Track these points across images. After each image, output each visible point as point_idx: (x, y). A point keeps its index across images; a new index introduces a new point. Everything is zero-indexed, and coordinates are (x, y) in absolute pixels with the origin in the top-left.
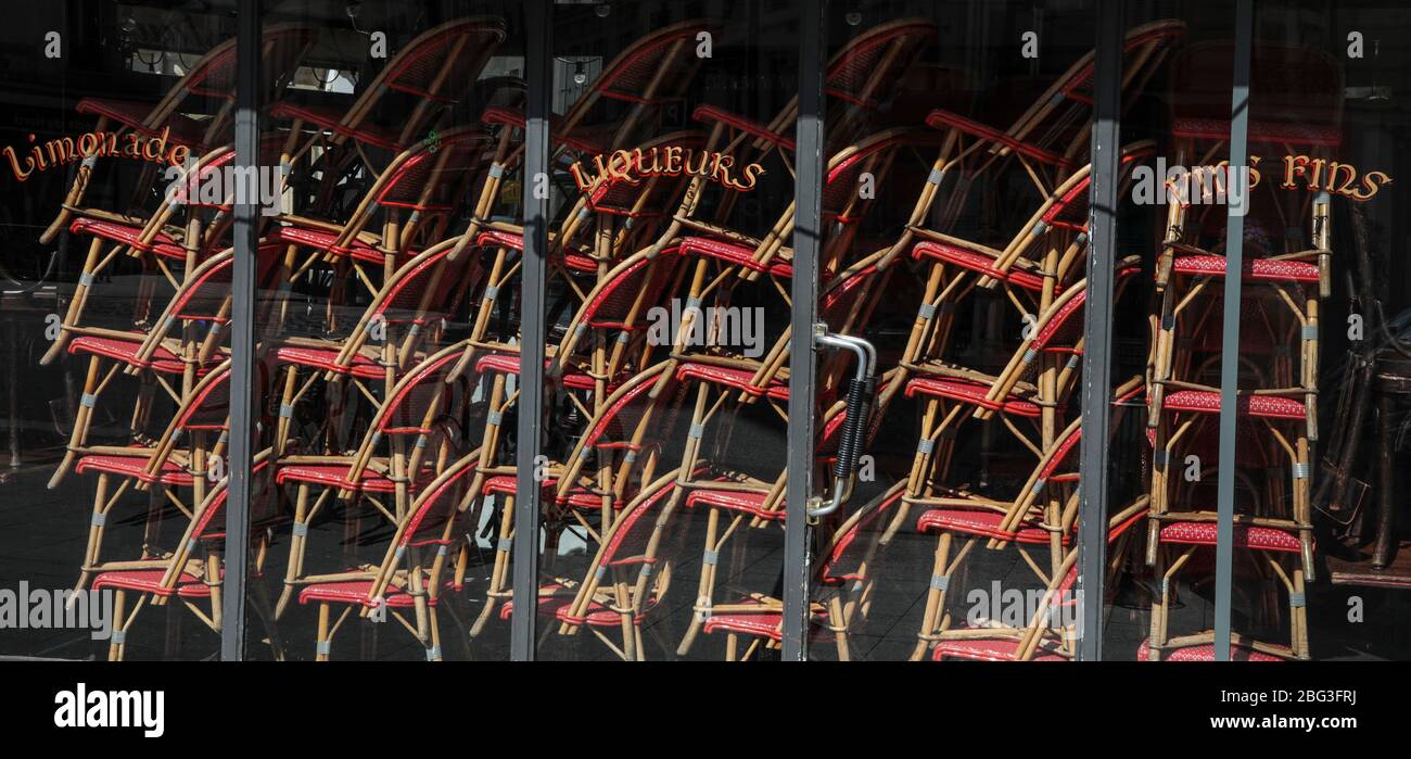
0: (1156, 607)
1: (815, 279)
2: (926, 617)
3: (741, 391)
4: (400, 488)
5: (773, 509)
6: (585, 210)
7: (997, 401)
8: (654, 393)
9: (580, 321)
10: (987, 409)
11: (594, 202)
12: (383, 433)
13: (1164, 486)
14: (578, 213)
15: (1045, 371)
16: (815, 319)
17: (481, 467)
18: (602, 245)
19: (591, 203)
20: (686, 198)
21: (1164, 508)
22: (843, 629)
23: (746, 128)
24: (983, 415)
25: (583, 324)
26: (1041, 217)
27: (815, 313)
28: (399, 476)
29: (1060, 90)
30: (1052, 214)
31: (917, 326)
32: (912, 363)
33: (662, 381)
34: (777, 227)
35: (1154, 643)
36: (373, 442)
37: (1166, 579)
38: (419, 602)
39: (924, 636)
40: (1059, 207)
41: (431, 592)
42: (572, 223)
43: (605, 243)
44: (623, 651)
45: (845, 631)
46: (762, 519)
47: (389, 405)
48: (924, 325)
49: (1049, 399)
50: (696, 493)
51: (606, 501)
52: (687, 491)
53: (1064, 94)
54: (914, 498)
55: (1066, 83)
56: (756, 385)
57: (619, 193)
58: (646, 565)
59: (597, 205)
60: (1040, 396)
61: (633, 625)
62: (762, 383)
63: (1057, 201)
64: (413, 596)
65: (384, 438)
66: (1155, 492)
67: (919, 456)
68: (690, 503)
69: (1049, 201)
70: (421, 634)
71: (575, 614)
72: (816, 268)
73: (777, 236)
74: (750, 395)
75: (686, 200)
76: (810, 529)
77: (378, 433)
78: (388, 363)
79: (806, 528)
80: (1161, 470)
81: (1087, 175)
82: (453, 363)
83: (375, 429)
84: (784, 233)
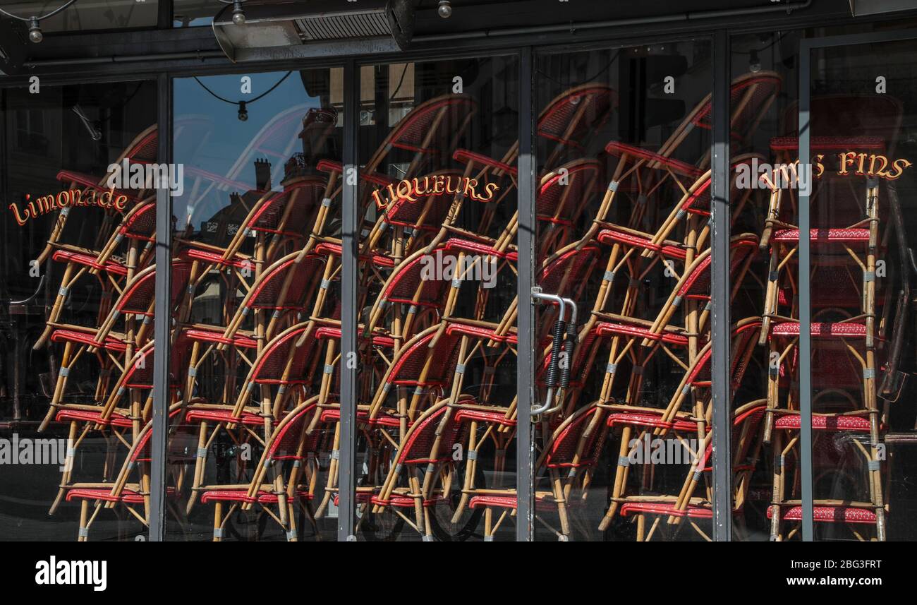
0: (776, 477)
1: (532, 257)
2: (615, 485)
3: (489, 339)
4: (267, 421)
5: (512, 419)
6: (384, 223)
7: (657, 333)
8: (431, 345)
9: (382, 298)
10: (650, 339)
11: (389, 218)
12: (255, 382)
13: (776, 389)
14: (379, 226)
15: (689, 313)
16: (533, 284)
17: (320, 403)
18: (396, 247)
19: (388, 219)
20: (450, 211)
21: (776, 404)
22: (563, 500)
23: (488, 163)
24: (648, 343)
25: (384, 300)
26: (681, 207)
27: (533, 280)
28: (267, 413)
29: (691, 121)
30: (688, 204)
31: (603, 287)
32: (600, 312)
33: (437, 336)
34: (509, 226)
35: (775, 501)
36: (249, 388)
37: (783, 456)
38: (281, 499)
39: (614, 499)
40: (692, 199)
41: (290, 493)
42: (375, 234)
43: (398, 246)
44: (416, 524)
45: (564, 502)
46: (505, 426)
47: (259, 363)
48: (607, 285)
49: (693, 331)
50: (462, 411)
51: (402, 421)
52: (455, 410)
53: (694, 123)
54: (605, 404)
55: (695, 116)
56: (499, 335)
57: (407, 212)
58: (430, 464)
59: (392, 219)
60: (687, 329)
61: (423, 507)
62: (502, 333)
63: (691, 195)
64: (277, 495)
65: (256, 386)
66: (770, 394)
67: (607, 375)
68: (457, 418)
69: (686, 195)
70: (282, 521)
71: (382, 499)
72: (533, 250)
73: (508, 233)
74: (495, 341)
75: (450, 213)
76: (533, 426)
77: (252, 383)
78: (259, 337)
79: (531, 425)
80: (774, 380)
81: (709, 177)
82: (300, 334)
83: (250, 380)
84: (513, 231)
